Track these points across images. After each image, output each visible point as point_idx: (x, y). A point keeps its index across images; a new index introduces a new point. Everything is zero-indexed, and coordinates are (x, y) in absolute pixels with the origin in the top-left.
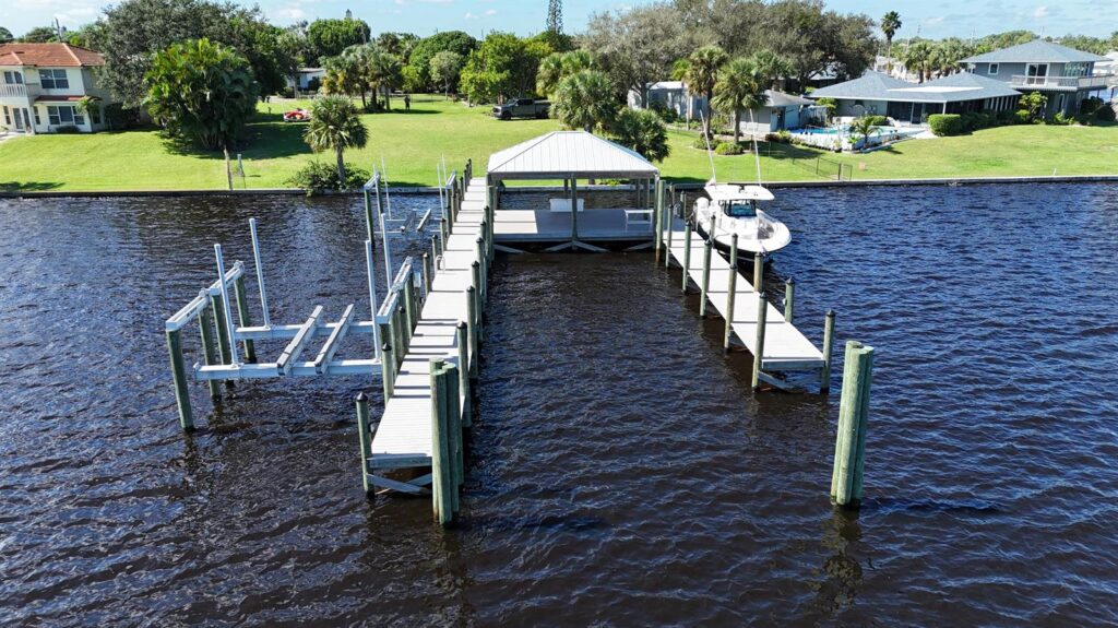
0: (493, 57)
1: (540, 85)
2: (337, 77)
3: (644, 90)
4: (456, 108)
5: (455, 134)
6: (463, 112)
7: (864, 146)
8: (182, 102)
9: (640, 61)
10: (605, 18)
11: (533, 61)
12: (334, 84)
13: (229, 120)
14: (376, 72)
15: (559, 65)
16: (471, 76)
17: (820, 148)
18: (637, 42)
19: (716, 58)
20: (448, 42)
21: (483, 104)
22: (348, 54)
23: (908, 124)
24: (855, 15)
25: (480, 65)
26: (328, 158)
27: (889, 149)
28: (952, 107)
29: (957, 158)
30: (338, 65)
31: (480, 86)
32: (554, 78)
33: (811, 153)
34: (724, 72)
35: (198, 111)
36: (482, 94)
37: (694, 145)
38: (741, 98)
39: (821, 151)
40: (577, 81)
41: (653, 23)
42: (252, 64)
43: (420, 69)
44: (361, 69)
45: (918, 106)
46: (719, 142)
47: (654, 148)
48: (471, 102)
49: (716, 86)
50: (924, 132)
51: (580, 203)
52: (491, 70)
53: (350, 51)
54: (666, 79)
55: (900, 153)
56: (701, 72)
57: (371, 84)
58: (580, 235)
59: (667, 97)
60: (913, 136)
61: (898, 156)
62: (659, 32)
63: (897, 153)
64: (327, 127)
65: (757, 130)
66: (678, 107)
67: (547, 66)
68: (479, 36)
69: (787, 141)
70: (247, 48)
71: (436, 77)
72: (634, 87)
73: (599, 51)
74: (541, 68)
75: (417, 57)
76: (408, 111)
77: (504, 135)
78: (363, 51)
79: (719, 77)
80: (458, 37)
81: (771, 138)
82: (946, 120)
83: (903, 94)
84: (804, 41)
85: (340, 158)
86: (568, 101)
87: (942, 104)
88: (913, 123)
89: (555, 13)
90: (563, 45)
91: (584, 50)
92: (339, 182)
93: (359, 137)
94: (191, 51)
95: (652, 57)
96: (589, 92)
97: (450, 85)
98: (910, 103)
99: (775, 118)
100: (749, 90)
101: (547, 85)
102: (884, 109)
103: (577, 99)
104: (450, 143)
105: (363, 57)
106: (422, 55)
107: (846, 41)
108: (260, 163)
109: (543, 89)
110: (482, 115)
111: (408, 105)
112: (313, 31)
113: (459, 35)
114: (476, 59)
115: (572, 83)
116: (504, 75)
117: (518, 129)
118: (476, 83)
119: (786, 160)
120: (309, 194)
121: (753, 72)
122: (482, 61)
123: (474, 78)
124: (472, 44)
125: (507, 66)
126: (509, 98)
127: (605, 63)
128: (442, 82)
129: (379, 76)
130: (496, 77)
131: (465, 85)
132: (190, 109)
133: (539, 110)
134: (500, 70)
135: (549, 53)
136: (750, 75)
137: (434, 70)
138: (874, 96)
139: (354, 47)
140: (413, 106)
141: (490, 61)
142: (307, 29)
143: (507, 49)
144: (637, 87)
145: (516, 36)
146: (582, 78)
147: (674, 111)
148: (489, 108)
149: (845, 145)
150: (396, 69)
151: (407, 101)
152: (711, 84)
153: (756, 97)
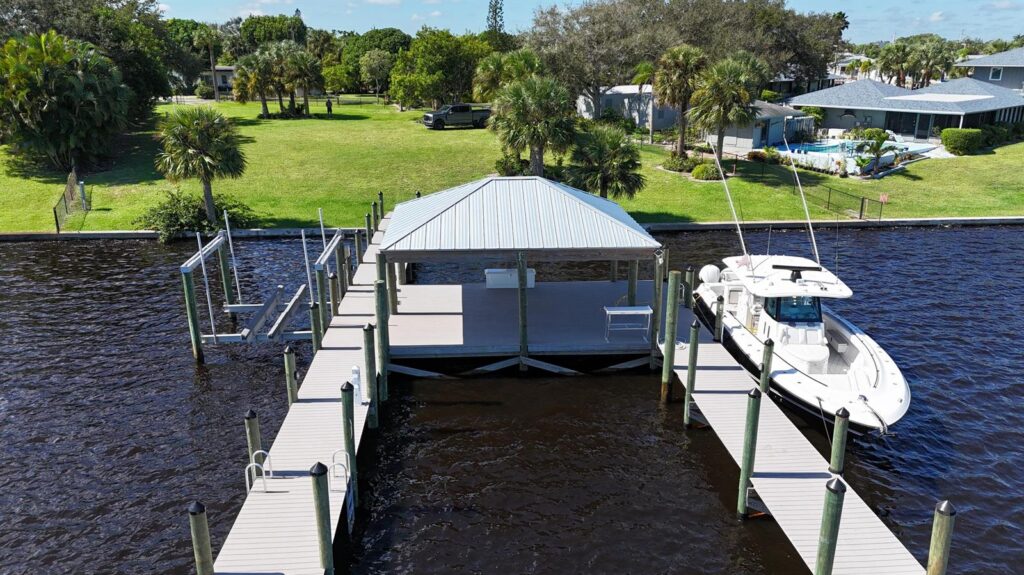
0: (423, 57)
1: (477, 89)
2: (248, 78)
3: (597, 96)
4: (387, 112)
5: (376, 148)
6: (393, 116)
7: (876, 169)
8: (16, 114)
9: (594, 63)
10: (553, 13)
11: (470, 61)
12: (245, 85)
13: (82, 134)
14: (292, 73)
15: (499, 67)
16: (399, 78)
17: (819, 170)
18: (590, 42)
19: (693, 61)
20: (381, 40)
21: (416, 108)
22: (262, 53)
23: (912, 138)
24: (816, 13)
25: (409, 65)
26: (192, 188)
27: (903, 173)
28: (971, 120)
29: (992, 186)
30: (248, 64)
31: (410, 90)
32: (493, 83)
33: (811, 177)
34: (706, 79)
35: (38, 123)
36: (413, 97)
37: (664, 165)
38: (727, 109)
39: (821, 175)
40: (523, 90)
41: (607, 18)
42: (117, 63)
43: (351, 68)
44: (276, 69)
45: (925, 117)
46: (696, 163)
47: (624, 178)
48: (403, 105)
49: (694, 96)
50: (935, 150)
51: (531, 274)
52: (422, 71)
53: (266, 49)
54: (625, 82)
55: (920, 178)
56: (675, 78)
57: (287, 86)
58: (533, 348)
59: (624, 103)
60: (927, 155)
61: (917, 183)
62: (616, 29)
63: (915, 178)
64: (185, 151)
65: (739, 147)
66: (635, 115)
67: (486, 68)
68: (412, 33)
69: (776, 161)
70: (113, 45)
71: (365, 77)
72: (585, 91)
73: (545, 51)
74: (478, 70)
75: (348, 56)
76: (330, 116)
77: (433, 149)
78: (279, 49)
79: (698, 84)
80: (392, 35)
81: (754, 157)
82: (966, 136)
83: (906, 103)
84: (769, 42)
85: (208, 190)
86: (511, 115)
87: (959, 116)
88: (919, 137)
89: (495, 10)
90: (504, 43)
91: (526, 48)
92: (205, 223)
93: (233, 164)
94: (30, 49)
95: (608, 59)
96: (540, 105)
97: (380, 86)
98: (915, 114)
99: (758, 131)
100: (737, 99)
101: (485, 90)
102: (882, 120)
103: (523, 114)
104: (366, 161)
105: (278, 55)
106: (353, 54)
107: (811, 42)
108: (117, 190)
109: (481, 94)
110: (412, 122)
111: (330, 109)
112: (245, 29)
113: (392, 32)
114: (405, 59)
115: (517, 93)
116: (436, 77)
117: (451, 143)
118: (406, 87)
119: (782, 187)
120: (162, 239)
121: (743, 78)
122: (412, 61)
123: (402, 80)
124: (406, 42)
125: (440, 66)
126: (443, 103)
127: (553, 64)
128: (374, 84)
129: (297, 77)
130: (425, 79)
131: (393, 87)
132: (26, 122)
133: (477, 118)
134: (431, 71)
135: (489, 52)
136: (738, 82)
137: (364, 69)
138: (869, 105)
139: (270, 45)
140: (336, 110)
141: (420, 61)
142: (241, 26)
143: (440, 47)
144: (589, 92)
145: (451, 33)
146: (530, 87)
147: (632, 120)
148: (419, 113)
149: (852, 166)
150: (316, 70)
151: (329, 105)
152: (689, 92)
153: (746, 109)
